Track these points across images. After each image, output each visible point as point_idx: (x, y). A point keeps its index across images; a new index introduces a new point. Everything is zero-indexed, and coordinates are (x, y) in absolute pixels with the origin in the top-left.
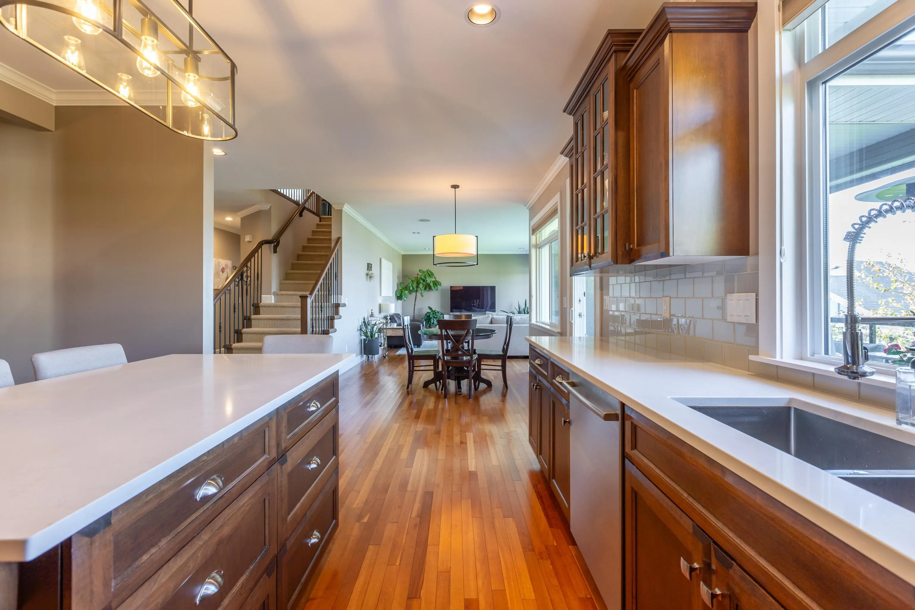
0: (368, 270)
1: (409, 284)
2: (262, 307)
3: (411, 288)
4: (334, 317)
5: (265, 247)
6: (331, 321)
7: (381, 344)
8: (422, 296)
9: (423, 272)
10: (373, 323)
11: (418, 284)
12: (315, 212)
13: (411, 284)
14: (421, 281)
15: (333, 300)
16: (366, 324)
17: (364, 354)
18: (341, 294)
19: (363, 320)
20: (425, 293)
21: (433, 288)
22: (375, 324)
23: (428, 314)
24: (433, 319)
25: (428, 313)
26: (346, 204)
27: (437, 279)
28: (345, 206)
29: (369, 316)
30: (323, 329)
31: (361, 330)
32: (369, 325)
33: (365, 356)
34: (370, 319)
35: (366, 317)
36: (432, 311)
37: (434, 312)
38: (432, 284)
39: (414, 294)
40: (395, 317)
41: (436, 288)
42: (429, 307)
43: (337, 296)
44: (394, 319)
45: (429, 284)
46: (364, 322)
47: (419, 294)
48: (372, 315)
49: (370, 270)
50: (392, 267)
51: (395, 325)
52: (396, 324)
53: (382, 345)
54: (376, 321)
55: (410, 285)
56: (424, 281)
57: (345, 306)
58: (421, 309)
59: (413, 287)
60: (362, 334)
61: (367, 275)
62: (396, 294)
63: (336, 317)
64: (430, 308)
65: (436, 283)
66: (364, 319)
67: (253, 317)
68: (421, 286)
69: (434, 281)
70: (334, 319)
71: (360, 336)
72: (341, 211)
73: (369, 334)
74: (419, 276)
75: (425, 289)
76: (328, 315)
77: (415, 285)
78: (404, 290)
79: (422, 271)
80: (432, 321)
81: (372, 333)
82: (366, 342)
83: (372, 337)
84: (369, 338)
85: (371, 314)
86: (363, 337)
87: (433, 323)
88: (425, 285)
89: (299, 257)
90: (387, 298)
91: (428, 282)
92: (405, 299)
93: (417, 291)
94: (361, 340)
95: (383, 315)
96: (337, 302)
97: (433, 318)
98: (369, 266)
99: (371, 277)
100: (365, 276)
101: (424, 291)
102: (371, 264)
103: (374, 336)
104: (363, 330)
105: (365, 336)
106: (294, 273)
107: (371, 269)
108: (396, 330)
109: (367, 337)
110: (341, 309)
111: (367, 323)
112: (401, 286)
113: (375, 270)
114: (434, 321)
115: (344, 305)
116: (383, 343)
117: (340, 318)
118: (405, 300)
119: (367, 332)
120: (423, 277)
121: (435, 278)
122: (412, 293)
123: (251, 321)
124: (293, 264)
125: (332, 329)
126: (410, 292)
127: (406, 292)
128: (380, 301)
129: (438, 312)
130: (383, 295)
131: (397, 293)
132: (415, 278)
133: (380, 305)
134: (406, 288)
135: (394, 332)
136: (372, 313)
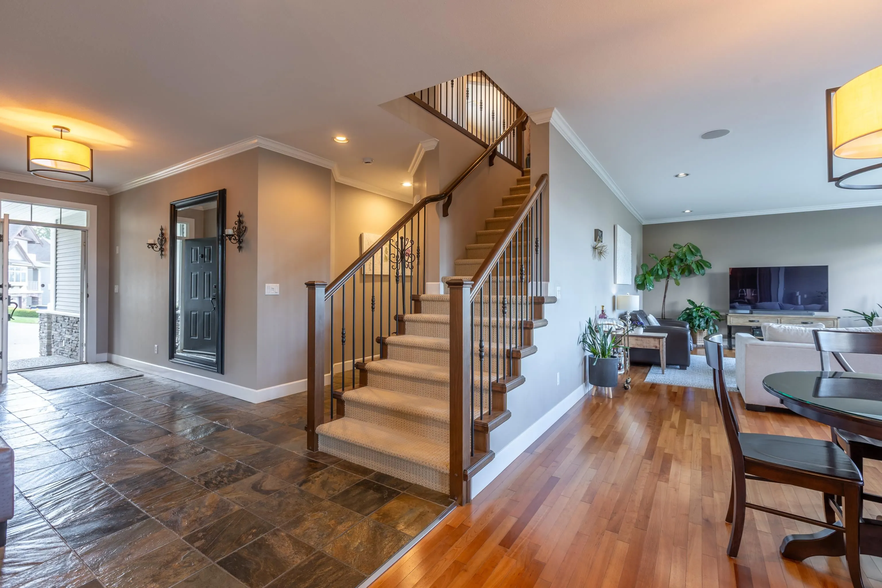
0: (595, 241)
1: (657, 265)
2: (424, 300)
3: (660, 273)
4: (531, 324)
5: (431, 207)
6: (527, 331)
7: (620, 364)
8: (678, 284)
9: (681, 247)
10: (606, 328)
11: (671, 265)
12: (515, 162)
13: (661, 266)
14: (677, 262)
15: (532, 290)
16: (592, 330)
17: (591, 382)
18: (548, 280)
19: (587, 325)
20: (683, 280)
21: (696, 271)
22: (609, 332)
23: (688, 311)
24: (699, 320)
25: (688, 309)
26: (555, 109)
27: (704, 259)
28: (554, 115)
29: (598, 316)
30: (507, 347)
31: (584, 341)
32: (597, 331)
33: (591, 387)
34: (599, 323)
35: (593, 319)
36: (696, 306)
37: (700, 309)
38: (694, 266)
39: (663, 281)
40: (638, 316)
41: (702, 271)
42: (689, 301)
43: (539, 283)
44: (638, 320)
45: (691, 265)
46: (590, 327)
47: (671, 282)
48: (603, 316)
49: (599, 240)
50: (630, 240)
51: (641, 331)
52: (642, 329)
53: (621, 367)
54: (610, 326)
55: (659, 267)
56: (682, 260)
57: (555, 302)
58: (674, 304)
59: (662, 270)
60: (587, 348)
61: (595, 248)
62: (635, 281)
63: (535, 323)
64: (691, 302)
65: (702, 265)
66: (590, 322)
67: (408, 316)
68: (676, 269)
69: (697, 261)
70: (532, 328)
71: (583, 350)
72: (546, 126)
73: (599, 348)
74: (672, 255)
75: (682, 273)
76: (519, 319)
77: (665, 268)
78: (649, 275)
79: (678, 247)
80: (697, 322)
81: (603, 346)
82: (594, 364)
83: (604, 354)
84: (599, 357)
85: (600, 313)
86: (588, 354)
87: (699, 326)
88: (683, 267)
89: (488, 225)
90: (623, 287)
91: (688, 262)
92: (651, 288)
93: (668, 277)
94: (585, 357)
95: (618, 312)
96: (539, 295)
97: (698, 318)
98: (598, 235)
99: (600, 253)
100: (590, 250)
101: (680, 276)
102: (601, 232)
103: (609, 353)
104: (588, 341)
105: (591, 352)
106: (479, 248)
107: (601, 240)
108: (643, 339)
109: (595, 354)
110: (547, 308)
111: (594, 328)
112: (643, 269)
113: (607, 240)
114: (700, 322)
115: (554, 300)
116: (623, 363)
117: (545, 325)
118: (650, 290)
119: (594, 344)
120: (680, 255)
121: (701, 256)
122: (661, 280)
123: (404, 323)
124: (477, 236)
125: (528, 349)
126: (658, 278)
127: (652, 278)
128: (614, 291)
129: (706, 309)
130: (618, 282)
131: (638, 279)
132: (666, 257)
133: (614, 297)
134: (653, 272)
135: (639, 342)
136: (603, 311)
